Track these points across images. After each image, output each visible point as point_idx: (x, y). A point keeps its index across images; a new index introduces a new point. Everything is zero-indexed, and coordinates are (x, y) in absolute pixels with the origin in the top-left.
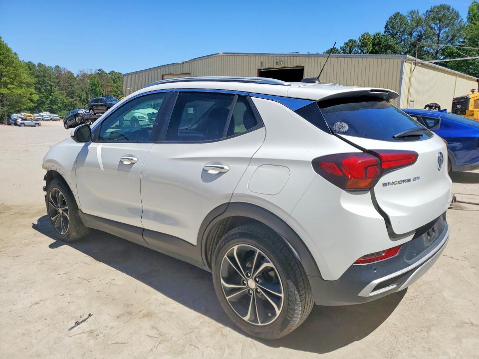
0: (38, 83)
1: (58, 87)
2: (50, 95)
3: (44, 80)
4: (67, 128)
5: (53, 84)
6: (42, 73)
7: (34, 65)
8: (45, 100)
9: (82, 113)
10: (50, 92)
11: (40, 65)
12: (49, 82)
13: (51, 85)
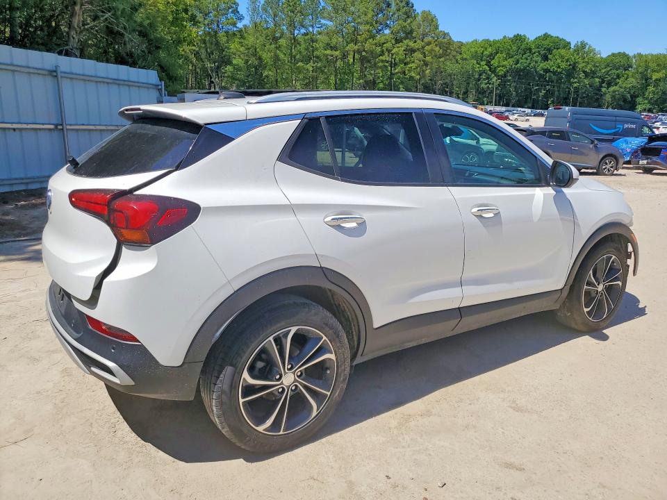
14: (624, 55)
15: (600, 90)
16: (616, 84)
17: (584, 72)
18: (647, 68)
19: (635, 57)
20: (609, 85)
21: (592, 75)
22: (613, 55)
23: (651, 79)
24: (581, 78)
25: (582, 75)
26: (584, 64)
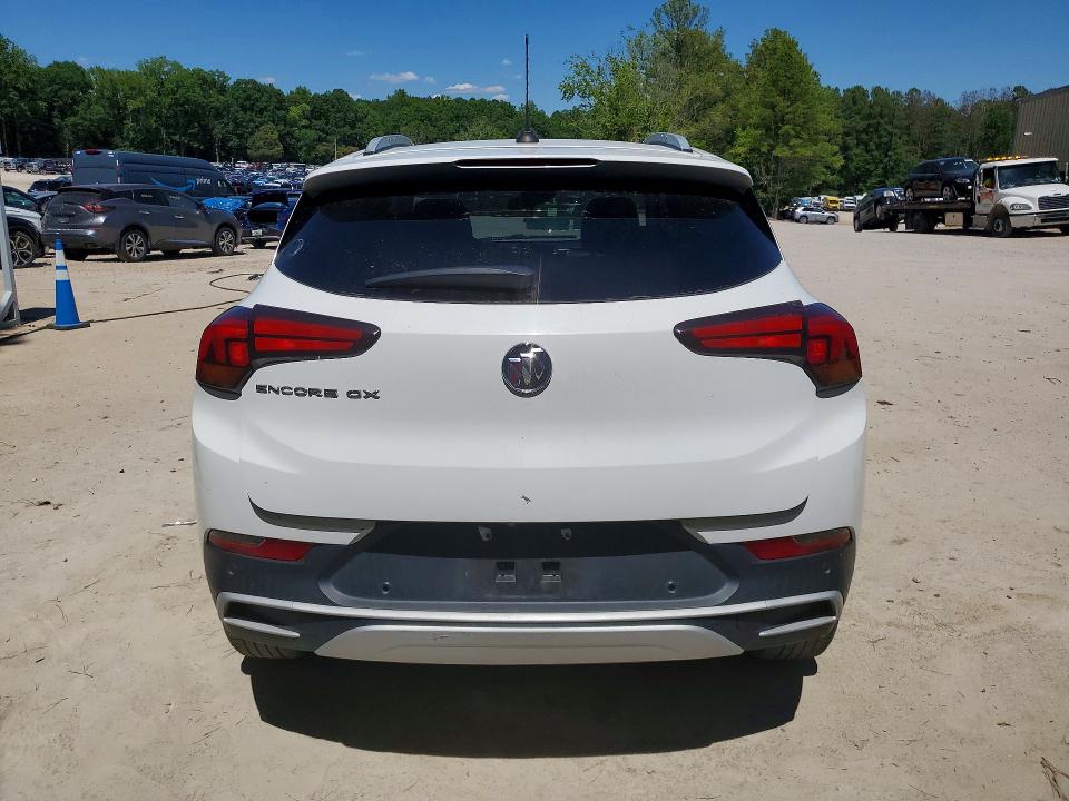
0: (865, 131)
1: (905, 138)
2: (886, 155)
3: (878, 123)
4: (859, 230)
5: (895, 131)
6: (878, 110)
7: (864, 93)
8: (872, 167)
9: (891, 198)
10: (887, 148)
11: (877, 90)
12: (889, 128)
13: (891, 134)
14: (75, 68)
15: (51, 122)
16: (75, 114)
17: (16, 89)
18: (115, 91)
19: (92, 71)
20: (64, 115)
21: (30, 95)
22: (57, 64)
23: (125, 108)
24: (13, 99)
25: (13, 94)
26: (12, 76)
